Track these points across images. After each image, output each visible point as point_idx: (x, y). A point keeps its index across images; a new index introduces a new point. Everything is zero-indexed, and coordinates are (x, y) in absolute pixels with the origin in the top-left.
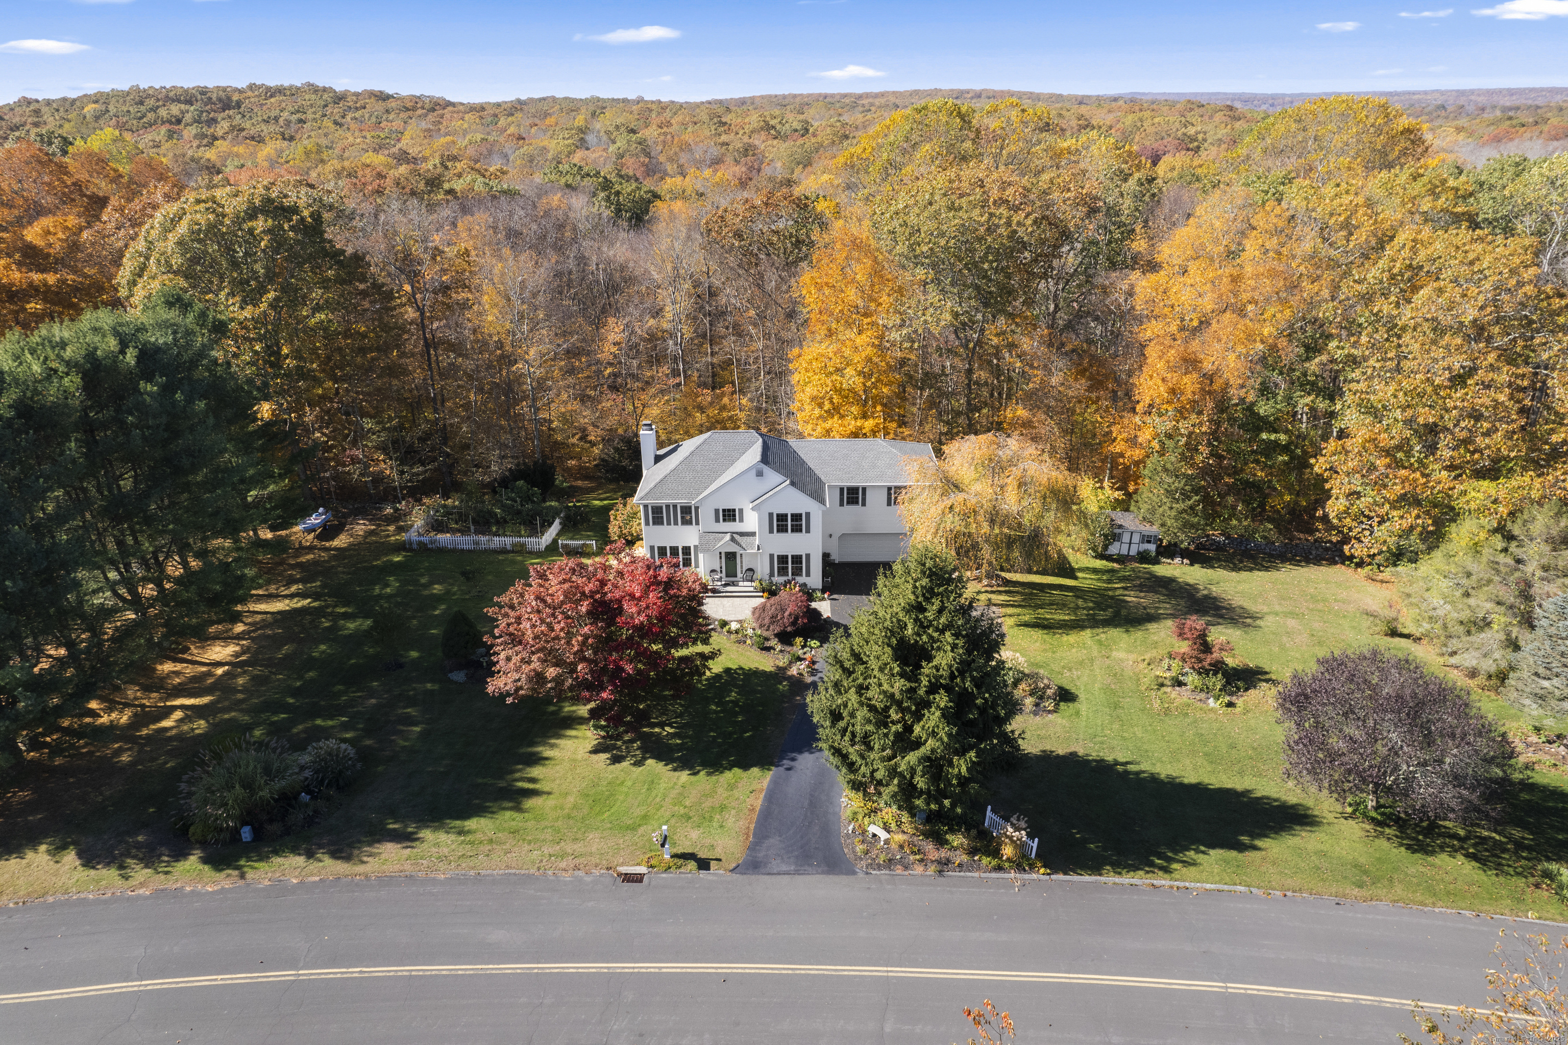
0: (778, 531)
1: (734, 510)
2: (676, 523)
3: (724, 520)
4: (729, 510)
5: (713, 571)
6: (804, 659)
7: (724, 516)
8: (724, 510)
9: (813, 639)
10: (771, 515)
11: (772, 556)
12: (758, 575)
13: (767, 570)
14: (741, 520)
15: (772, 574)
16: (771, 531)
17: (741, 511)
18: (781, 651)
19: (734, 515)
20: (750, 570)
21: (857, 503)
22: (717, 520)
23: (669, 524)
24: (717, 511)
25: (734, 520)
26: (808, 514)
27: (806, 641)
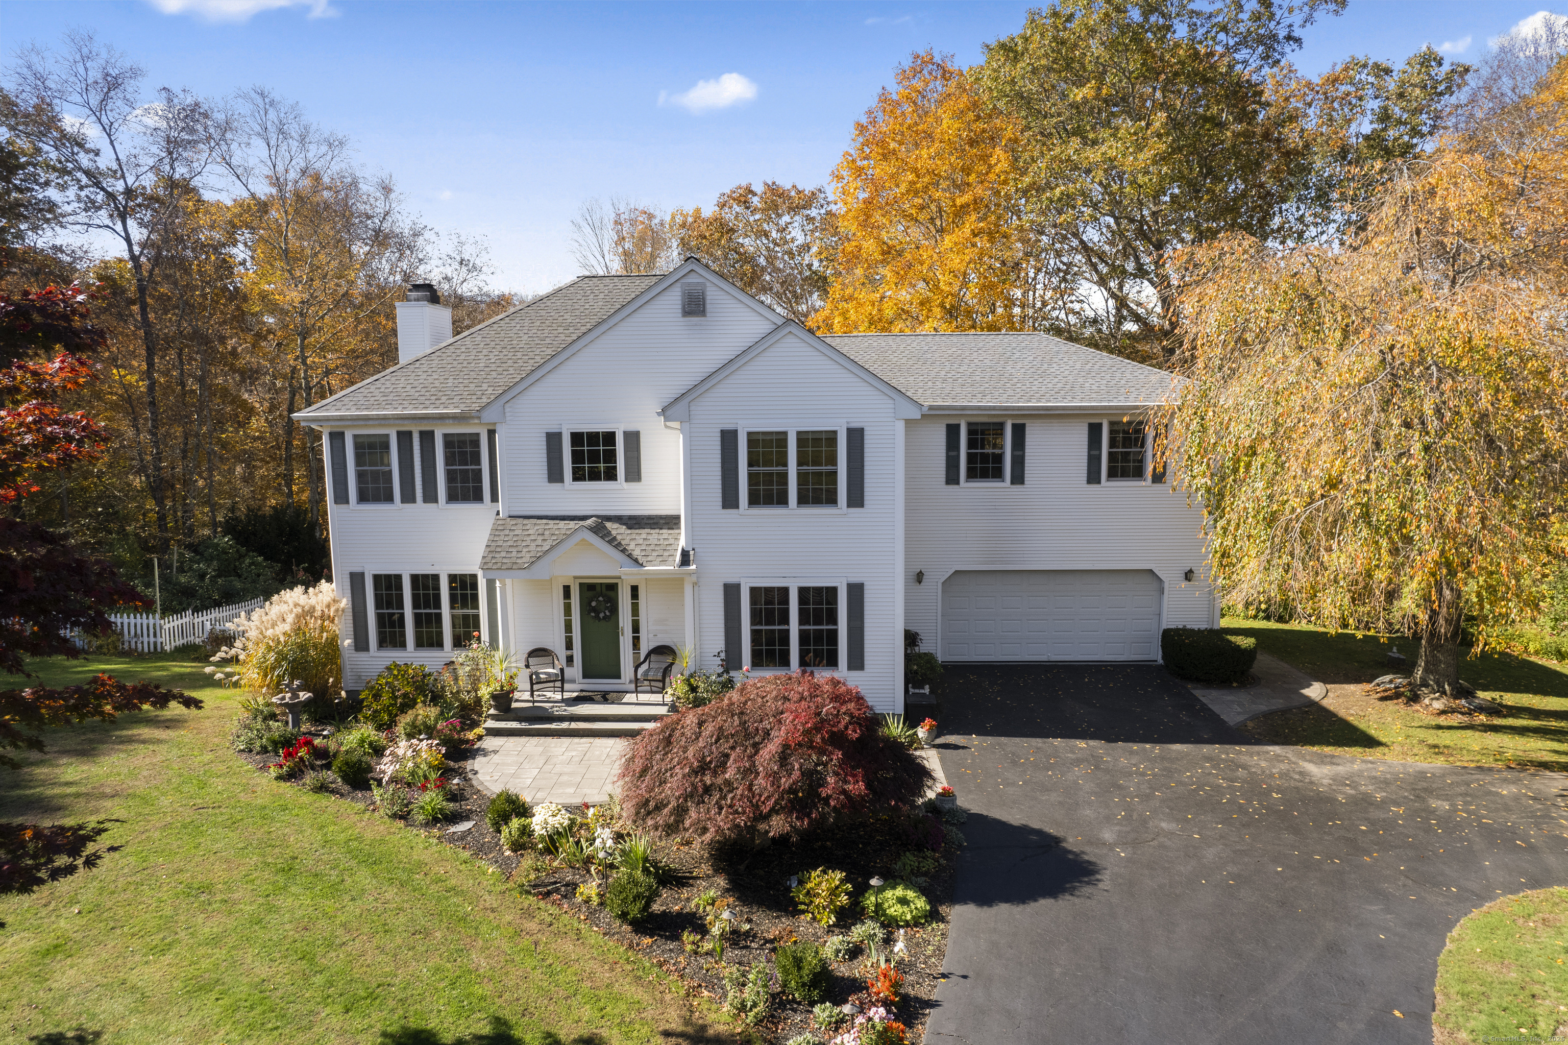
0: (754, 500)
1: (610, 438)
2: (430, 497)
3: (578, 476)
4: (593, 437)
5: (539, 653)
6: (855, 986)
7: (577, 457)
8: (577, 438)
9: (891, 878)
10: (728, 438)
11: (731, 592)
12: (687, 661)
13: (716, 642)
14: (634, 474)
15: (731, 661)
16: (729, 500)
17: (633, 438)
18: (735, 938)
19: (611, 456)
20: (664, 650)
21: (998, 474)
22: (555, 475)
23: (408, 497)
24: (553, 440)
25: (611, 475)
26: (856, 436)
27: (861, 889)
